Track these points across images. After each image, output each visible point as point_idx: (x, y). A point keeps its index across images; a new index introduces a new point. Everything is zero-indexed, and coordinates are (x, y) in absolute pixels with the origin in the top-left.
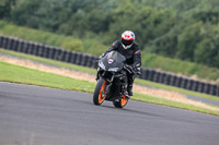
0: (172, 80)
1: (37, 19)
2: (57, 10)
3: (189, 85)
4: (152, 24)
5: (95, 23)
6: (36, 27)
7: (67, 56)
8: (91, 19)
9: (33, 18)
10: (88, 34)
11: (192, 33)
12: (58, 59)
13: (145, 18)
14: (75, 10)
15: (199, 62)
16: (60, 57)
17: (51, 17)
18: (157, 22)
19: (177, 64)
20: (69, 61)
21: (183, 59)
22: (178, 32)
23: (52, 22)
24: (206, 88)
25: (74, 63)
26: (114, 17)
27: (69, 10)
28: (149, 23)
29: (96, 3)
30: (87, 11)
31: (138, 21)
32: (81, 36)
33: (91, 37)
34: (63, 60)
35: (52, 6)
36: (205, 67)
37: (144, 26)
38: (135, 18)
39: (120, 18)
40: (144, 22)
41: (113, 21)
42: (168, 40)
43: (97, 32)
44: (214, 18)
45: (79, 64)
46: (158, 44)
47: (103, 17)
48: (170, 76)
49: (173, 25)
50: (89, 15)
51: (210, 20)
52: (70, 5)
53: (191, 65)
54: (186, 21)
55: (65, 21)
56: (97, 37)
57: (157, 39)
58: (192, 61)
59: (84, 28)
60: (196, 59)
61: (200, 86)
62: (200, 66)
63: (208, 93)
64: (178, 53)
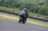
0: (31, 17)
1: (3, 5)
2: (8, 3)
5: (16, 5)
6: (3, 6)
7: (7, 12)
8: (15, 5)
9: (2, 4)
10: (15, 8)
11: (38, 7)
12: (5, 13)
13: (27, 4)
14: (12, 3)
16: (6, 12)
17: (7, 4)
18: (30, 5)
19: (35, 14)
20: (8, 13)
21: (36, 13)
22: (35, 7)
23: (7, 5)
25: (9, 14)
26: (20, 4)
27: (11, 2)
28: (28, 5)
29: (17, 1)
30: (15, 3)
31: (26, 5)
32: (13, 8)
33: (16, 9)
34: (6, 13)
35: (7, 2)
36: (41, 15)
37: (27, 6)
38: (25, 4)
39: (22, 4)
40: (27, 5)
41: (20, 5)
42: (32, 9)
43: (17, 7)
44: (43, 4)
45: (10, 14)
46: (30, 10)
47: (18, 4)
49: (33, 6)
50: (15, 4)
51: (42, 5)
52: (11, 1)
54: (36, 5)
55: (10, 5)
56: (17, 8)
57: (30, 9)
58: (38, 14)
59: (14, 6)
62: (40, 15)
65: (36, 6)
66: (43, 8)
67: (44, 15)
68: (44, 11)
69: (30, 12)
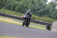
3: (14, 17)
4: (4, 2)
15: (17, 11)
18: (6, 1)
21: (12, 11)
24: (19, 18)
37: (2, 2)
42: (8, 6)
46: (6, 7)
48: (9, 15)
49: (10, 2)
53: (15, 12)
58: (15, 11)
60: (16, 11)
61: (17, 18)
62: (17, 12)
63: (19, 19)
64: (11, 9)
65: (12, 3)
66: (21, 5)
67: (22, 13)
68: (22, 8)
69: (6, 9)
